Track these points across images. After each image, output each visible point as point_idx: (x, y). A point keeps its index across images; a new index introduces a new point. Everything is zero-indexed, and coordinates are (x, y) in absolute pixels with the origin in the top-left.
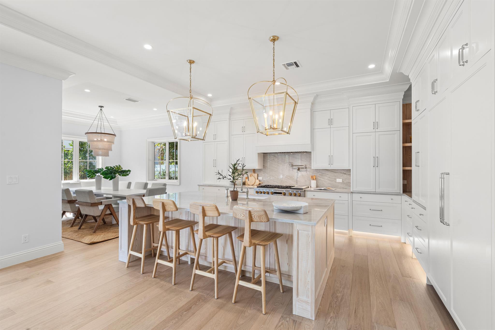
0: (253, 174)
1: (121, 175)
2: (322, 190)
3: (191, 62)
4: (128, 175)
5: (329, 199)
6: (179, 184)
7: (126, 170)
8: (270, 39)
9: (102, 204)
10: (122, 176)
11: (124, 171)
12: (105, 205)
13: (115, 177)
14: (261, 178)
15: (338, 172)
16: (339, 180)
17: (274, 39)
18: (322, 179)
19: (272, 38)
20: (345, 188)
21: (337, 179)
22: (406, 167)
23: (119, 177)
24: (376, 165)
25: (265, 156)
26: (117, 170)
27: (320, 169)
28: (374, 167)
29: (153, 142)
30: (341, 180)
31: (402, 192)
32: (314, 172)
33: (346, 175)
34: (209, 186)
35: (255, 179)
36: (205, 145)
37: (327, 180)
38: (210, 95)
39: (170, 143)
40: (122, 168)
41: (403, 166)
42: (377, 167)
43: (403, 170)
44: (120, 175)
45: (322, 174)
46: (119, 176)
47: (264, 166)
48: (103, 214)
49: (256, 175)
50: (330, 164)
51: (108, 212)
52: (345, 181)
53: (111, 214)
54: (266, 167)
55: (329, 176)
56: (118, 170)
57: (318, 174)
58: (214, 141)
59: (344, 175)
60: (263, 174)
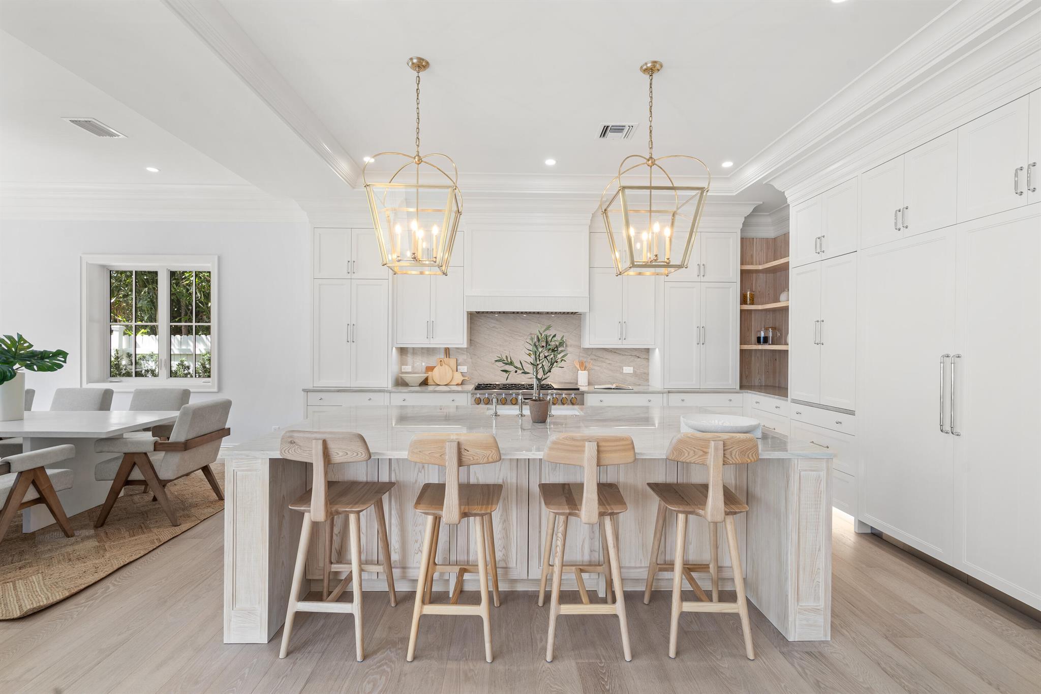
0: (446, 360)
1: (35, 367)
2: (613, 390)
3: (421, 65)
4: (59, 368)
5: (609, 407)
6: (215, 390)
7: (50, 352)
8: (645, 67)
9: (13, 468)
10: (40, 369)
11: (43, 355)
12: (19, 473)
13: (13, 375)
14: (466, 367)
15: (626, 354)
16: (628, 370)
17: (652, 70)
18: (596, 368)
19: (649, 65)
20: (638, 384)
21: (624, 368)
22: (745, 345)
23: (23, 374)
24: (702, 342)
25: (475, 318)
26: (13, 350)
27: (593, 349)
28: (698, 344)
29: (103, 267)
30: (632, 368)
31: (738, 387)
32: (581, 354)
33: (639, 359)
34: (338, 391)
35: (453, 371)
36: (320, 285)
37: (605, 371)
38: (368, 160)
39: (173, 274)
40: (31, 346)
41: (741, 344)
42: (703, 344)
43: (740, 350)
44: (29, 367)
45: (595, 358)
46: (24, 370)
47: (471, 341)
48: (14, 503)
49: (452, 362)
50: (622, 338)
51: (31, 494)
52: (638, 371)
53: (41, 500)
54: (477, 343)
55: (609, 362)
56: (16, 350)
57: (589, 358)
58: (349, 276)
59: (636, 359)
60: (470, 360)
